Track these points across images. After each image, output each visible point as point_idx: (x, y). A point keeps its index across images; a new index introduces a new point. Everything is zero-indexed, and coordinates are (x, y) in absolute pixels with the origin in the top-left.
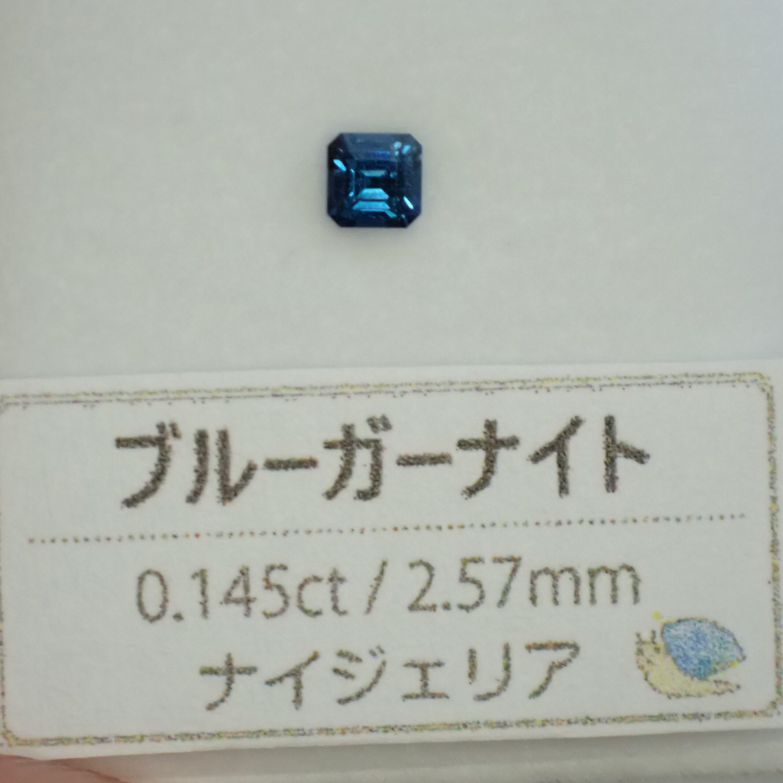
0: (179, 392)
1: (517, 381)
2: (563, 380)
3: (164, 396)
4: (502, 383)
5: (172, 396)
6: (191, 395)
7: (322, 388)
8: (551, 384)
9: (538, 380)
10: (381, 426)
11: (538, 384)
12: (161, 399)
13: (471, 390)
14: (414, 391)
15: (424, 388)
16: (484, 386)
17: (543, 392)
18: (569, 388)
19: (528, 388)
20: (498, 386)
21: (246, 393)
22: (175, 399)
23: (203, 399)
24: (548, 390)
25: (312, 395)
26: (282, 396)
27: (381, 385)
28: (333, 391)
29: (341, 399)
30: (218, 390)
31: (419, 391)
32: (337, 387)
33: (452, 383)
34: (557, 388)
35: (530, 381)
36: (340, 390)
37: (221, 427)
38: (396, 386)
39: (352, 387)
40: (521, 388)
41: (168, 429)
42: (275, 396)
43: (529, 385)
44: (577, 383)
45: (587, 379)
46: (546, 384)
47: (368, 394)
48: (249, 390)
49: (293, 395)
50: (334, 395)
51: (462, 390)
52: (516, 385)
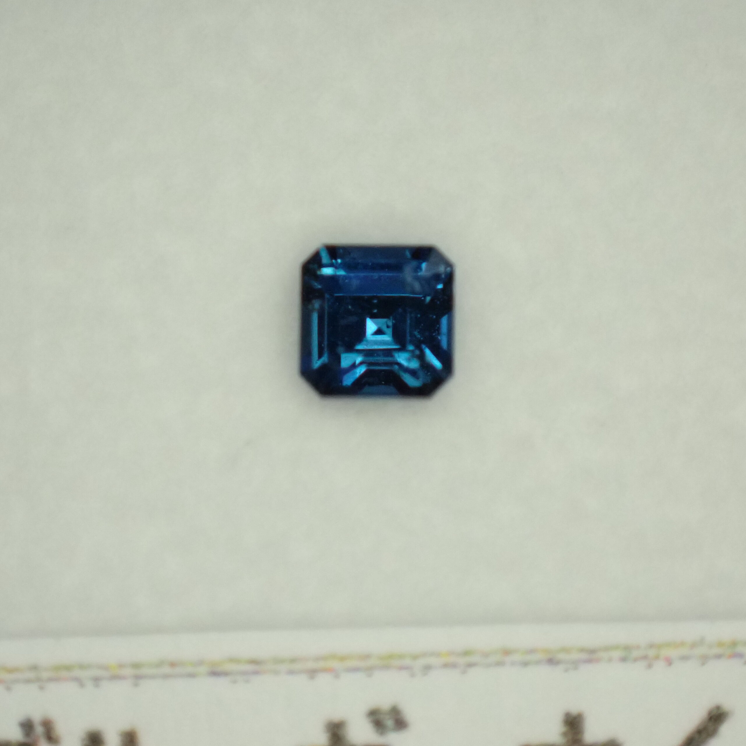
0: (58, 668)
1: (616, 647)
2: (694, 645)
3: (31, 675)
4: (592, 651)
5: (45, 675)
6: (77, 673)
7: (293, 661)
8: (672, 653)
9: (651, 646)
10: (390, 723)
11: (651, 653)
12: (28, 681)
13: (538, 663)
14: (446, 666)
15: (462, 661)
16: (561, 656)
17: (660, 666)
18: (704, 659)
19: (636, 660)
20: (584, 656)
21: (167, 670)
22: (51, 680)
23: (97, 680)
24: (669, 662)
25: (276, 673)
26: (225, 674)
27: (391, 657)
28: (311, 665)
29: (323, 679)
30: (121, 666)
31: (453, 666)
32: (317, 659)
33: (507, 652)
34: (685, 658)
35: (638, 647)
36: (321, 664)
37: (125, 726)
38: (415, 657)
39: (343, 659)
40: (624, 660)
41: (39, 730)
42: (215, 674)
43: (635, 654)
44: (716, 651)
45: (734, 644)
46: (665, 652)
47: (369, 670)
48: (173, 665)
49: (244, 673)
50: (312, 673)
51: (526, 664)
52: (616, 654)
